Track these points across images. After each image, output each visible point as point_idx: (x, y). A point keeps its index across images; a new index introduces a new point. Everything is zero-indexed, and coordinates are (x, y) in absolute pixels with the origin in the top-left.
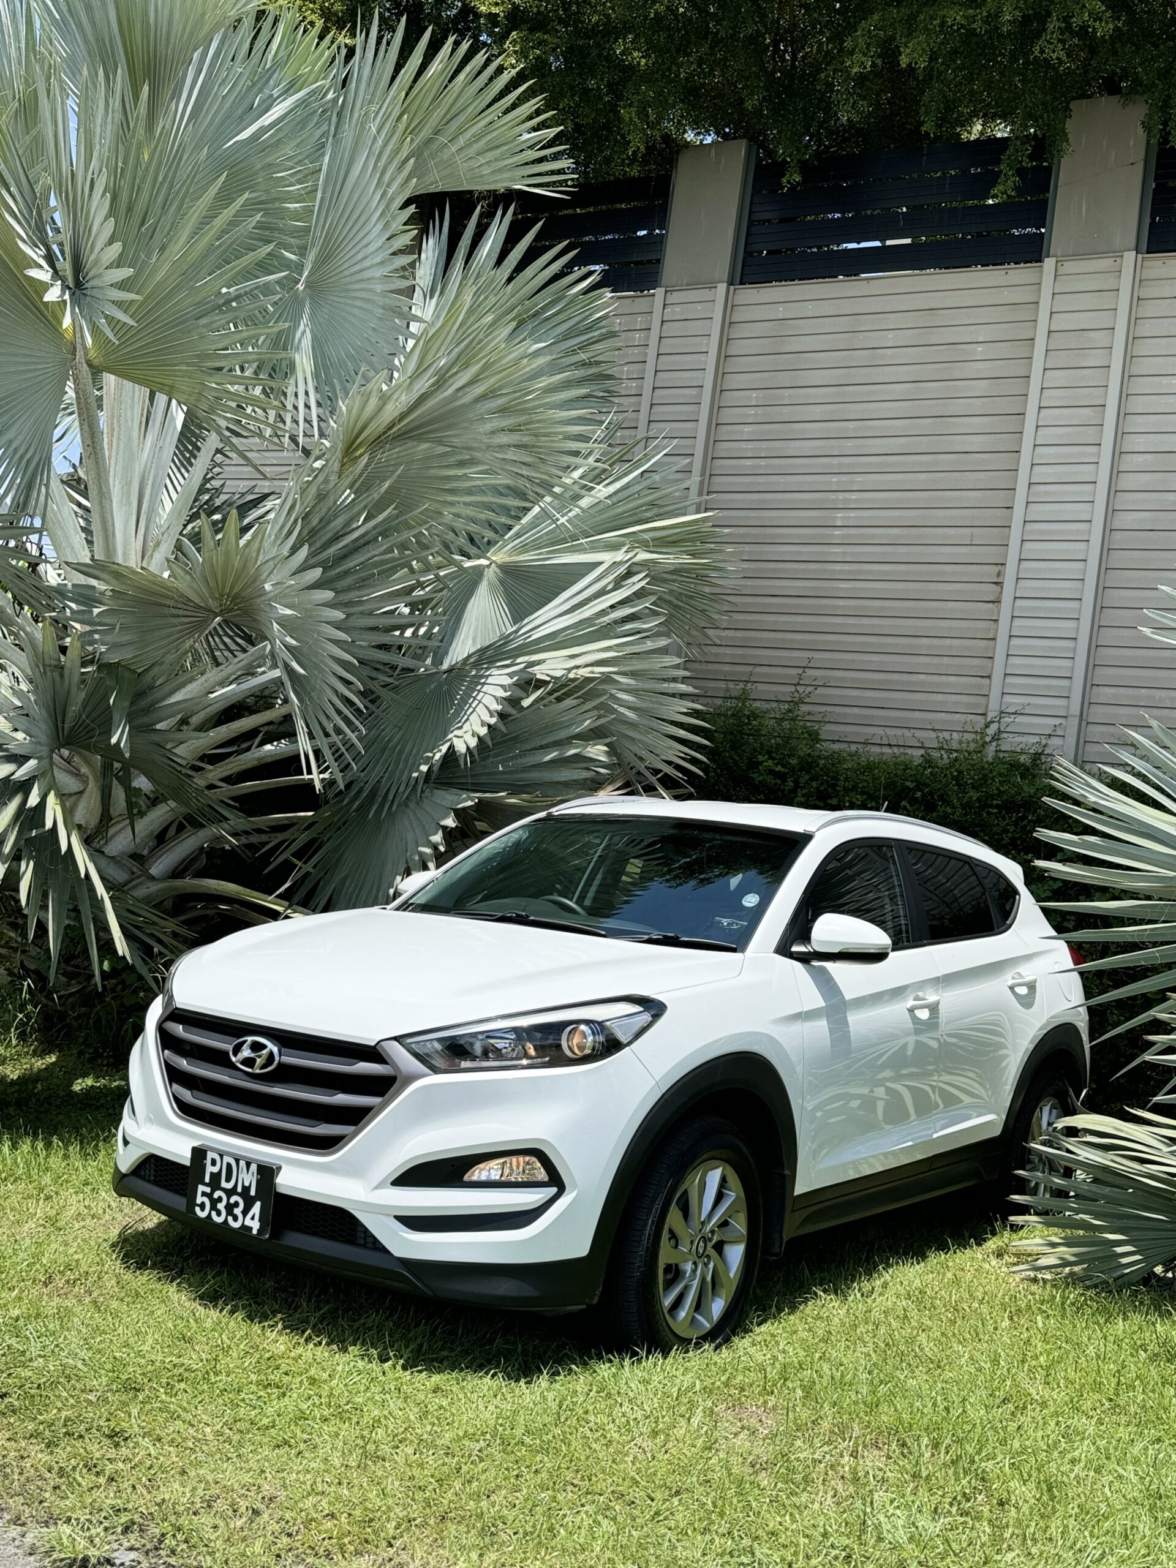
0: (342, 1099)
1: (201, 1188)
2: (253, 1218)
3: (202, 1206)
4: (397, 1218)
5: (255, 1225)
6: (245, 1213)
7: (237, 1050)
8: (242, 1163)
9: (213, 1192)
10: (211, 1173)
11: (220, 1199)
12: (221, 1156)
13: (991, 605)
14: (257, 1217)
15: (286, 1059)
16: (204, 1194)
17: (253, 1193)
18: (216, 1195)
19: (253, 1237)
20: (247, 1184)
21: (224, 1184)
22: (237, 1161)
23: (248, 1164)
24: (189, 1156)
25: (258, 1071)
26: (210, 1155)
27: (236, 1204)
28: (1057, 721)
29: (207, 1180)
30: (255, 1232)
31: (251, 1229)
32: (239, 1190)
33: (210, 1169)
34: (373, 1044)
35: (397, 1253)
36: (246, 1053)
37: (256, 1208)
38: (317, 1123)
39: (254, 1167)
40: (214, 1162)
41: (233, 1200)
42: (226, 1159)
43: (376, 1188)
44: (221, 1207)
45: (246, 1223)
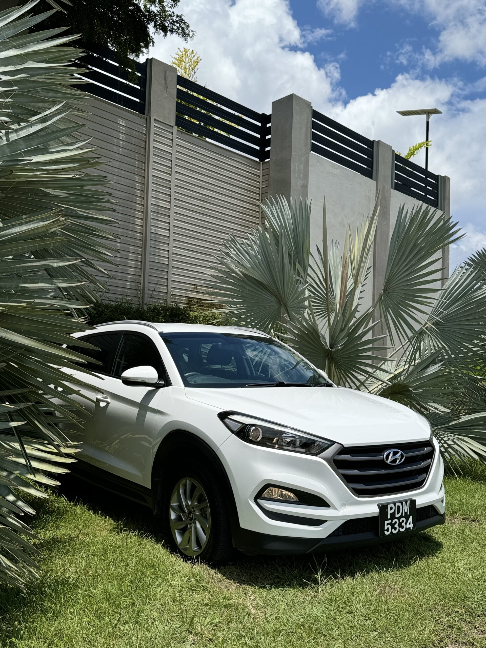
2: (410, 524)
3: (388, 530)
8: (404, 503)
9: (392, 521)
10: (391, 514)
11: (396, 522)
12: (395, 505)
14: (411, 522)
16: (388, 524)
17: (408, 514)
19: (411, 531)
20: (406, 511)
21: (397, 516)
22: (402, 503)
23: (406, 503)
26: (389, 506)
29: (389, 517)
31: (410, 528)
32: (404, 515)
37: (411, 519)
39: (409, 503)
40: (391, 508)
41: (401, 520)
42: (397, 505)
43: (438, 493)
44: (396, 526)
45: (407, 527)
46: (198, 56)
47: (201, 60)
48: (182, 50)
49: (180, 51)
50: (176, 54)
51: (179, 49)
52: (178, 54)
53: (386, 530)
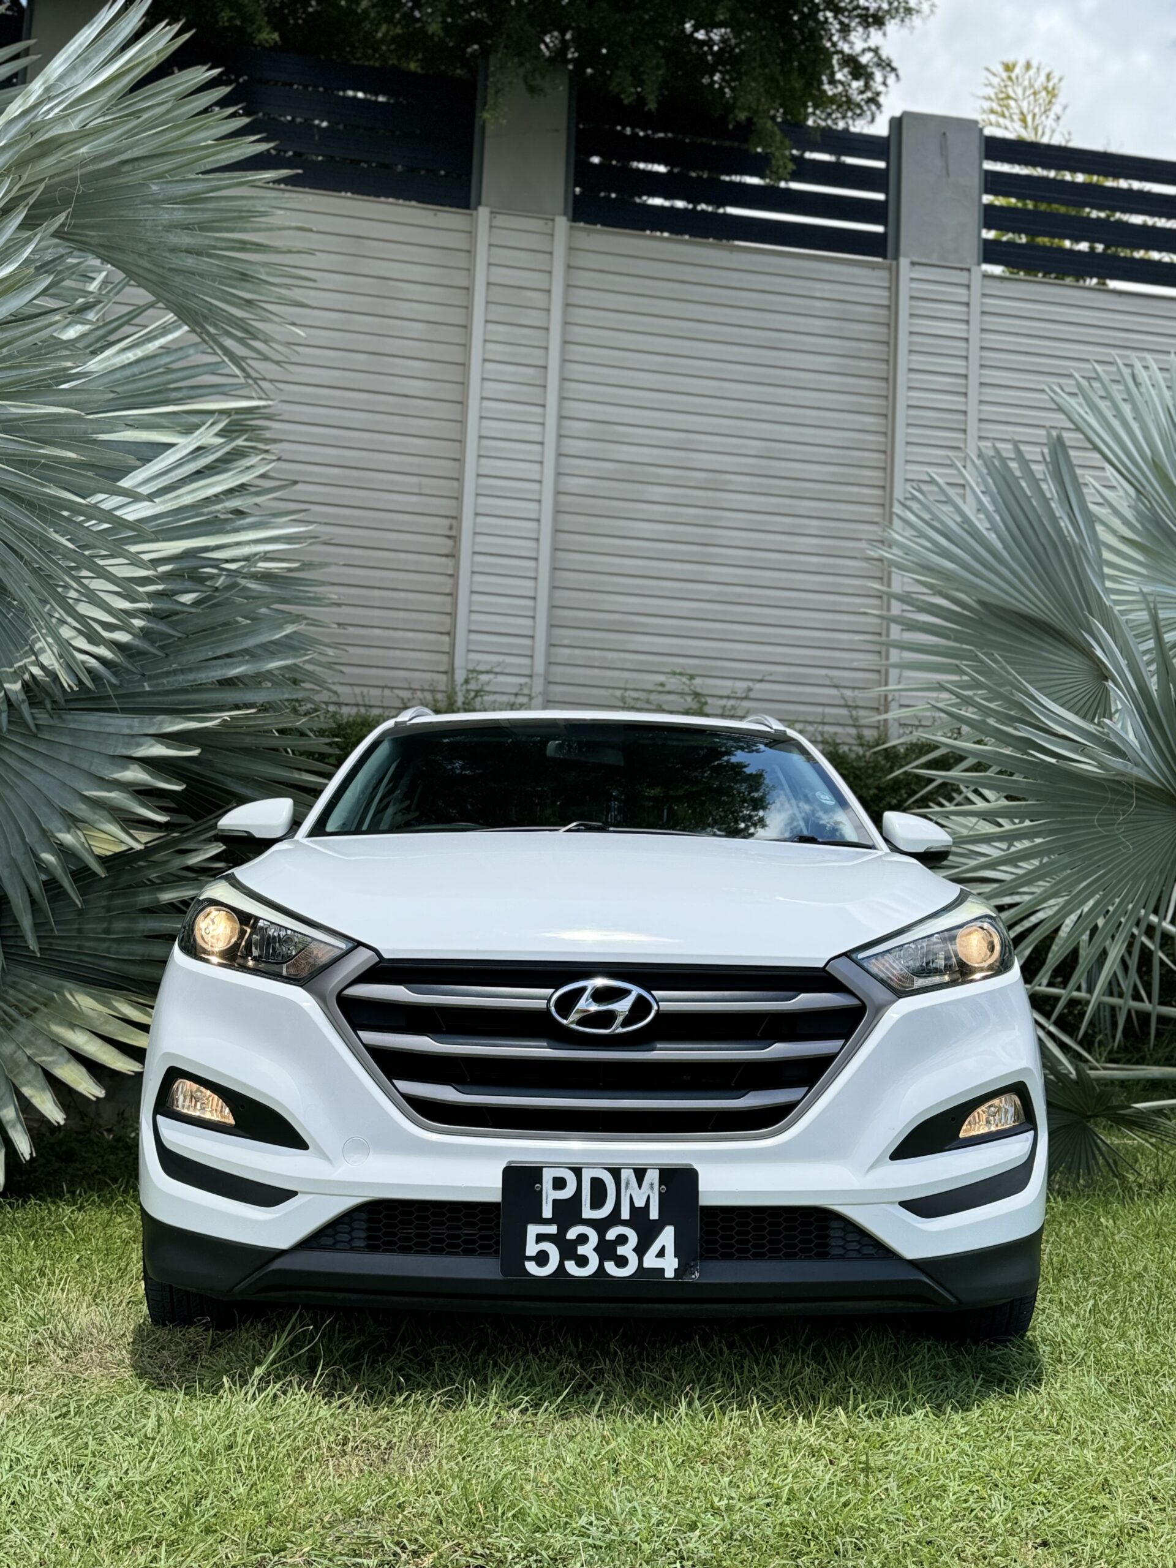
0: (779, 1050)
1: (533, 1230)
2: (661, 1253)
3: (542, 1259)
4: (905, 1205)
5: (670, 1265)
6: (641, 1250)
7: (566, 1004)
8: (627, 1175)
9: (563, 1230)
10: (555, 1202)
11: (583, 1239)
12: (577, 1171)
13: (444, 559)
14: (670, 1250)
15: (665, 1006)
16: (540, 1238)
17: (654, 1214)
18: (572, 1234)
19: (669, 1283)
20: (640, 1203)
21: (587, 1213)
22: (616, 1173)
23: (640, 1174)
24: (500, 1185)
25: (621, 1030)
26: (548, 1176)
27: (622, 1240)
28: (523, 680)
29: (547, 1212)
30: (669, 1274)
31: (662, 1271)
32: (625, 1214)
33: (550, 1195)
34: (821, 965)
35: (910, 1254)
36: (586, 1005)
37: (667, 1237)
38: (743, 1092)
39: (653, 1176)
40: (559, 1183)
41: (611, 1234)
42: (587, 1175)
43: (872, 1167)
44: (586, 1250)
45: (646, 1265)
46: (1047, 70)
47: (1061, 80)
48: (999, 69)
49: (994, 75)
50: (986, 85)
51: (987, 69)
52: (990, 85)
53: (530, 1259)
